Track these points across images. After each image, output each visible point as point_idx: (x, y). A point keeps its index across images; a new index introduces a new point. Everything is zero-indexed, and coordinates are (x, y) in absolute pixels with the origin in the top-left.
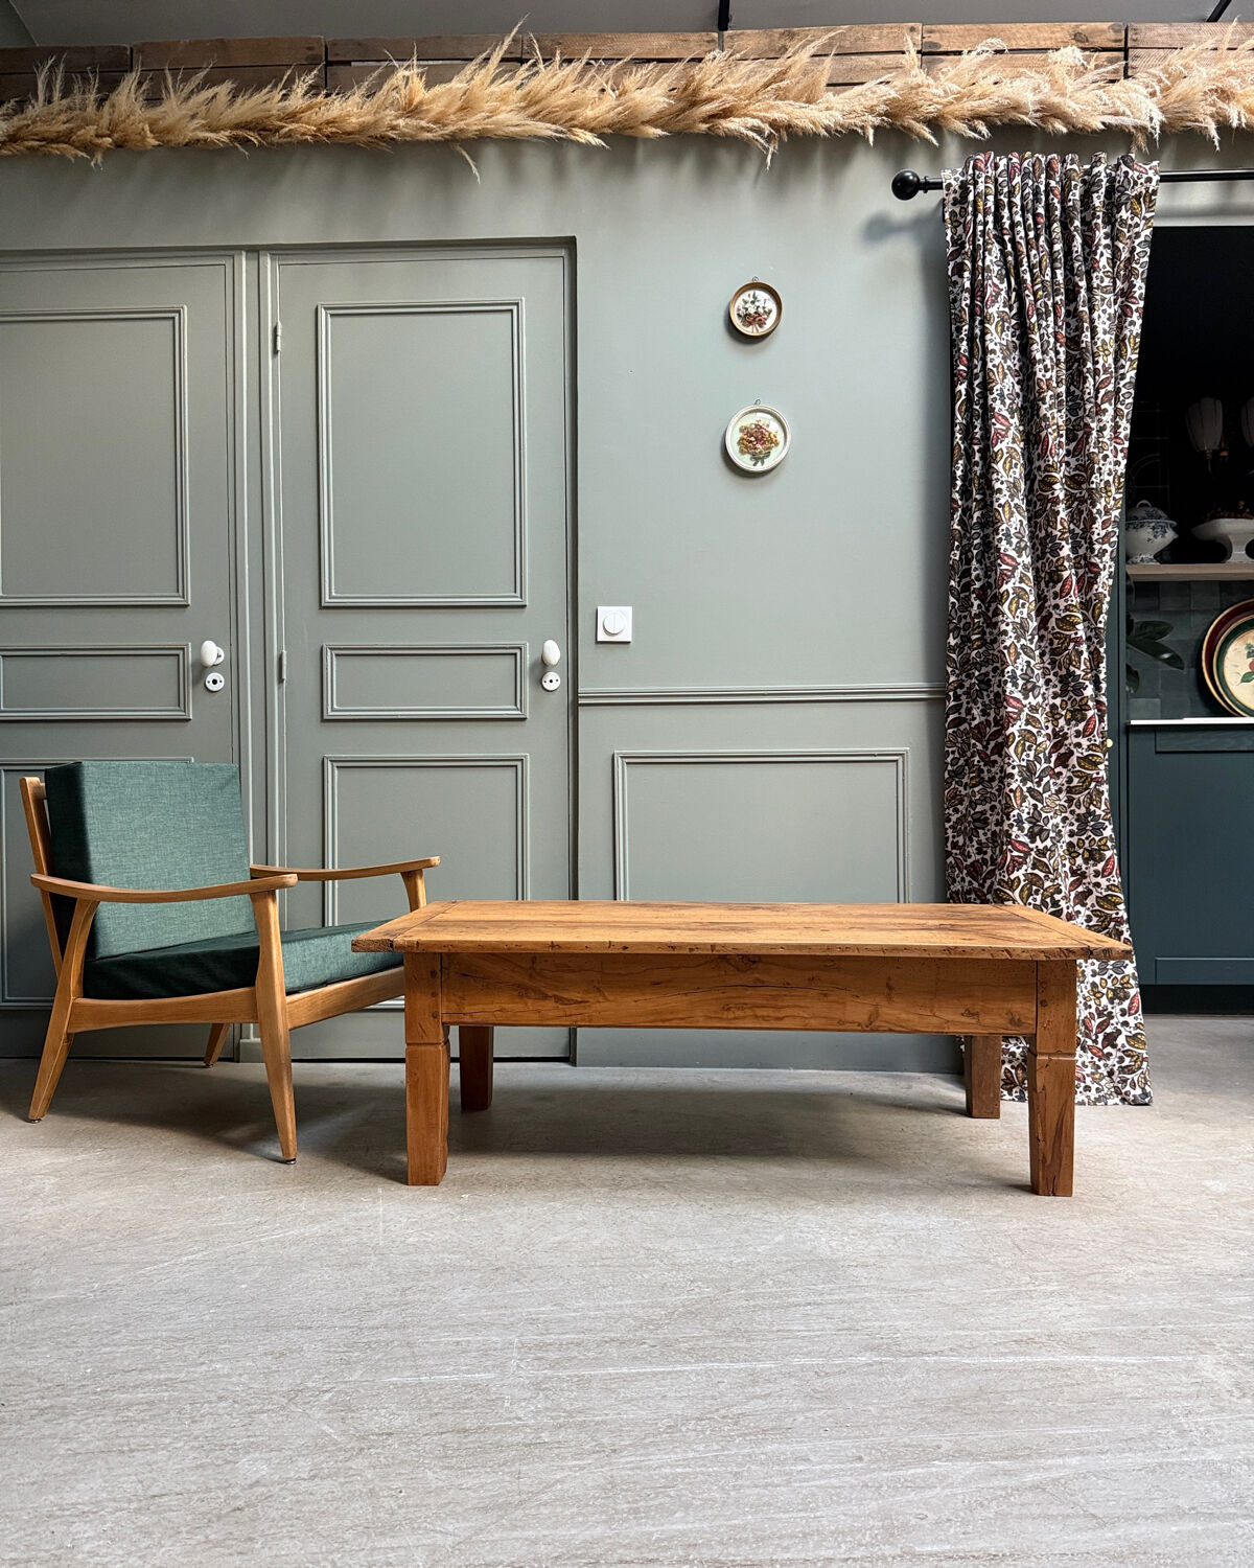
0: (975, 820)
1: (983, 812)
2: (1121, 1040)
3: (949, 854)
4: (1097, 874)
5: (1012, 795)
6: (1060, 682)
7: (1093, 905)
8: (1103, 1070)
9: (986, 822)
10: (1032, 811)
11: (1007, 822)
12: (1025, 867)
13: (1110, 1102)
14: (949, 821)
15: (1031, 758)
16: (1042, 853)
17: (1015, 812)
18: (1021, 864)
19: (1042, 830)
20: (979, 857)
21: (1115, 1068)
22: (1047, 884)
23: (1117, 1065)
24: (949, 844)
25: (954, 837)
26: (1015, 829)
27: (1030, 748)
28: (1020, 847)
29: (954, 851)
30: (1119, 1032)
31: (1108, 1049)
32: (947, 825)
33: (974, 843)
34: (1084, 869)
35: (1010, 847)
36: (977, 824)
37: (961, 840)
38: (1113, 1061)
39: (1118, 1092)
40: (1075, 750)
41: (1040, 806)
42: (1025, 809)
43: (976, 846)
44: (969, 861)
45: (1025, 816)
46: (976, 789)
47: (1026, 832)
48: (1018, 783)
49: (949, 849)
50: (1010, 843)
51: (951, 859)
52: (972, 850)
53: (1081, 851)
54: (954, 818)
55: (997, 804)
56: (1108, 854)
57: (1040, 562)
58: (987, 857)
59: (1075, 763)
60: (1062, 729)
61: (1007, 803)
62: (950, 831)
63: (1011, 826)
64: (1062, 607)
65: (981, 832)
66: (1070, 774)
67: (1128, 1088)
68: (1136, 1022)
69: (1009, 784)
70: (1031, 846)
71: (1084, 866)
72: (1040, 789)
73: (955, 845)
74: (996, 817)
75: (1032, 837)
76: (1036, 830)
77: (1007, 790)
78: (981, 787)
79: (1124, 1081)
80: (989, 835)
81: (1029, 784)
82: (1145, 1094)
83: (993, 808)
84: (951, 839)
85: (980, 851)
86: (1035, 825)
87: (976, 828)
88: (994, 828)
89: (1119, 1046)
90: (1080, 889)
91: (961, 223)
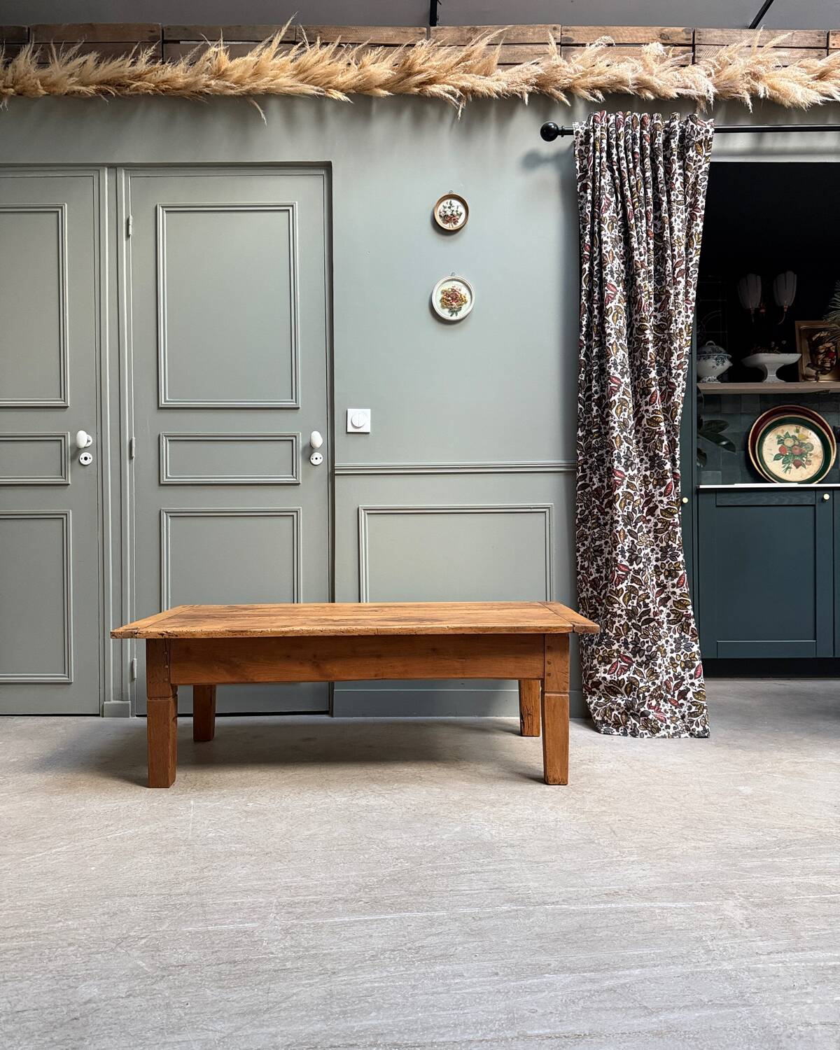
0: (595, 551)
1: (600, 546)
2: (690, 695)
3: (579, 573)
4: (673, 586)
5: (618, 534)
6: (649, 460)
7: (671, 606)
8: (678, 715)
9: (602, 552)
10: (630, 545)
11: (615, 552)
12: (626, 581)
13: (682, 736)
14: (579, 551)
15: (630, 510)
16: (637, 572)
17: (620, 546)
18: (624, 580)
19: (637, 557)
20: (597, 575)
21: (686, 714)
22: (641, 592)
23: (687, 712)
24: (579, 567)
25: (582, 562)
26: (620, 556)
27: (629, 504)
28: (623, 569)
29: (582, 571)
30: (688, 690)
31: (681, 701)
32: (578, 554)
33: (595, 566)
34: (665, 583)
35: (616, 568)
36: (596, 553)
37: (586, 564)
38: (685, 709)
39: (688, 730)
40: (659, 505)
41: (636, 541)
42: (626, 544)
43: (596, 568)
44: (592, 578)
45: (626, 548)
46: (595, 531)
47: (627, 559)
48: (622, 526)
49: (579, 570)
50: (616, 566)
51: (580, 577)
52: (593, 571)
53: (663, 571)
54: (582, 550)
55: (609, 540)
56: (681, 573)
57: (637, 382)
58: (603, 575)
59: (659, 513)
60: (651, 491)
61: (615, 540)
62: (579, 558)
63: (617, 554)
64: (651, 411)
65: (599, 558)
66: (656, 520)
67: (694, 727)
68: (699, 683)
69: (616, 527)
70: (630, 567)
71: (665, 581)
72: (636, 531)
73: (582, 567)
74: (608, 549)
75: (631, 561)
76: (634, 557)
77: (615, 531)
78: (598, 529)
79: (692, 722)
80: (604, 561)
81: (629, 527)
82: (705, 730)
83: (606, 543)
84: (580, 563)
85: (598, 571)
86: (633, 554)
87: (596, 556)
88: (607, 556)
89: (689, 699)
90: (663, 596)
91: (585, 157)
